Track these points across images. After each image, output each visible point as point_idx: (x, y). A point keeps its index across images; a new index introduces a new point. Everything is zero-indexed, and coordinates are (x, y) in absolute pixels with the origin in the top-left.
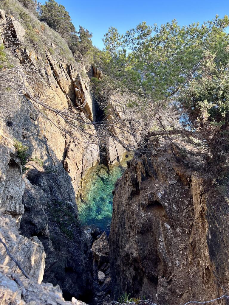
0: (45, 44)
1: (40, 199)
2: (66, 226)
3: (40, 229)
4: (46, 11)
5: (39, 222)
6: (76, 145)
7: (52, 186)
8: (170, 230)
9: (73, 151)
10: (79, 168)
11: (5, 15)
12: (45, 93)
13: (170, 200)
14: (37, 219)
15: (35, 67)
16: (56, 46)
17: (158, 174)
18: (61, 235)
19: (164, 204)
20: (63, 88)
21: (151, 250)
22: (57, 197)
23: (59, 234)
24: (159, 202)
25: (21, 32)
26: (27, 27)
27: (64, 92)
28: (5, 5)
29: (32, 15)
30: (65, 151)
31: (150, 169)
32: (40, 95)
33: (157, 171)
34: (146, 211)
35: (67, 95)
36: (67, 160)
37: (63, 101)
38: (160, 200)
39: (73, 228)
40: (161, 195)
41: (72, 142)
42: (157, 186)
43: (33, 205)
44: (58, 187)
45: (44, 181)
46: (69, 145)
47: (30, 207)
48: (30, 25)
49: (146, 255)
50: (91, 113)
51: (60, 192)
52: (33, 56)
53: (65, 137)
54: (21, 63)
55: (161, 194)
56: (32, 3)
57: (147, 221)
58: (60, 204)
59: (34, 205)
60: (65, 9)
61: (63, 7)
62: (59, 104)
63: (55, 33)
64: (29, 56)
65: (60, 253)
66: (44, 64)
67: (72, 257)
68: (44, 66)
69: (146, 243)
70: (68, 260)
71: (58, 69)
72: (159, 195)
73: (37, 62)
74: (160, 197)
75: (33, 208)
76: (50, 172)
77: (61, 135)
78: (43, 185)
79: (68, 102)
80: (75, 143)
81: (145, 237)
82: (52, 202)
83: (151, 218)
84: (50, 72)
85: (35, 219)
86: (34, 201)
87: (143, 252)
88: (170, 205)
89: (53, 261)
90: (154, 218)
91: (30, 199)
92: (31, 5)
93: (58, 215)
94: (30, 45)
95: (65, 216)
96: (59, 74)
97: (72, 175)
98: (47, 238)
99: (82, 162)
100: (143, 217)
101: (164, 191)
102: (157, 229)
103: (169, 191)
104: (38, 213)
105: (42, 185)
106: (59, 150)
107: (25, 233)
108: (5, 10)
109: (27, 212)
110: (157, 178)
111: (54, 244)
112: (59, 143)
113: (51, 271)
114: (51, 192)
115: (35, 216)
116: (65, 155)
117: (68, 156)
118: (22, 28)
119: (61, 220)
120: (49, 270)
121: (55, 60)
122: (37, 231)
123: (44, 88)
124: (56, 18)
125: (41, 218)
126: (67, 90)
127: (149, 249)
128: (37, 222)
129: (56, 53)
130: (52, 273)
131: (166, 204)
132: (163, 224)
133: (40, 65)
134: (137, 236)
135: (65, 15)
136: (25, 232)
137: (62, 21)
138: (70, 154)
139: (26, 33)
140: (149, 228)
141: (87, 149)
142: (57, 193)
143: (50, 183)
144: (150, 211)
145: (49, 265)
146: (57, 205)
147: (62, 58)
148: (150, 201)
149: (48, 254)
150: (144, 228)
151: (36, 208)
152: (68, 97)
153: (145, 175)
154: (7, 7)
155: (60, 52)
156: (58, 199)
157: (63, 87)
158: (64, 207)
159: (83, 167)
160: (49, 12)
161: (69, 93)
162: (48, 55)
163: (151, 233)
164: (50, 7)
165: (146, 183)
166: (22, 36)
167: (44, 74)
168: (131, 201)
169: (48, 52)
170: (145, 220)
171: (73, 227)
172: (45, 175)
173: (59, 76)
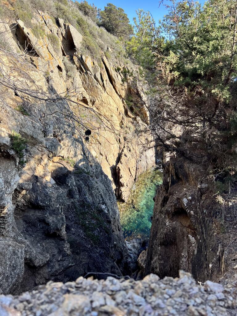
0: (102, 49)
1: (57, 198)
2: (93, 230)
3: (53, 229)
4: (105, 16)
5: (53, 221)
6: (130, 151)
7: (81, 187)
8: (194, 244)
9: (126, 156)
10: (132, 174)
11: (64, 24)
12: (100, 98)
13: (197, 208)
14: (51, 218)
15: (90, 72)
16: (113, 50)
17: (189, 176)
18: (84, 238)
19: (190, 212)
20: (118, 93)
21: (173, 266)
22: (85, 198)
23: (82, 238)
24: (184, 209)
25: (78, 39)
26: (85, 34)
27: (120, 96)
28: (63, 14)
29: (90, 22)
30: (119, 156)
31: (180, 170)
32: (96, 100)
33: (188, 173)
34: (172, 219)
35: (123, 99)
36: (119, 165)
37: (119, 106)
38: (186, 207)
39: (100, 233)
40: (187, 201)
41: (126, 147)
42: (185, 190)
43: (48, 204)
44: (89, 189)
45: (72, 181)
46: (123, 151)
47: (45, 205)
48: (88, 31)
49: (167, 272)
50: (147, 117)
51: (91, 194)
52: (89, 62)
53: (120, 142)
54: (77, 69)
55: (188, 199)
56: (92, 10)
57: (171, 231)
58: (89, 206)
59: (50, 204)
60: (124, 12)
61: (122, 10)
62: (115, 109)
63: (112, 37)
64: (85, 61)
65: (78, 257)
66: (99, 69)
67: (94, 264)
68: (100, 70)
69: (169, 257)
70: (88, 266)
71: (113, 73)
72: (185, 201)
73: (92, 67)
74: (186, 203)
75: (48, 206)
76: (80, 173)
77: (115, 140)
78: (71, 185)
79: (124, 106)
80: (129, 148)
81: (167, 250)
82: (79, 203)
83: (175, 227)
84: (106, 77)
85: (49, 218)
86: (50, 199)
87: (164, 267)
88: (197, 214)
89: (68, 265)
90: (180, 229)
91: (46, 197)
92: (91, 12)
93: (84, 218)
94: (87, 50)
95: (92, 219)
96: (114, 78)
97: (125, 181)
98: (63, 240)
99: (135, 168)
100: (167, 226)
101: (191, 196)
102: (181, 241)
103: (197, 196)
104: (54, 212)
105: (69, 184)
106: (112, 155)
107: (38, 232)
108: (63, 18)
109: (42, 210)
110: (188, 181)
111: (71, 247)
112: (112, 148)
113: (65, 275)
114: (80, 193)
115: (50, 215)
116: (119, 160)
117: (121, 162)
118: (80, 35)
119: (87, 222)
120: (62, 273)
121: (111, 64)
122: (50, 231)
123: (99, 93)
124: (114, 22)
125: (56, 219)
126: (123, 94)
127: (170, 264)
128: (51, 221)
129: (113, 57)
130: (66, 277)
131: (192, 212)
132: (187, 236)
133: (95, 70)
134: (159, 248)
135: (123, 17)
136: (38, 230)
137: (120, 24)
138: (123, 159)
139: (83, 40)
140: (173, 239)
141: (142, 155)
142: (88, 194)
143: (79, 183)
144: (176, 220)
145: (63, 268)
146: (85, 207)
147: (118, 62)
148: (176, 208)
149: (62, 256)
150: (167, 239)
151: (52, 207)
152: (124, 101)
153: (175, 177)
154: (66, 16)
155: (116, 56)
156: (86, 201)
157: (119, 91)
158: (92, 210)
159: (137, 173)
160: (108, 17)
161: (125, 97)
162: (104, 59)
163: (175, 246)
164: (109, 11)
165: (175, 187)
166: (79, 42)
167: (100, 79)
168: (163, 209)
169: (104, 57)
170: (169, 230)
171: (101, 231)
172: (75, 175)
173: (114, 80)
